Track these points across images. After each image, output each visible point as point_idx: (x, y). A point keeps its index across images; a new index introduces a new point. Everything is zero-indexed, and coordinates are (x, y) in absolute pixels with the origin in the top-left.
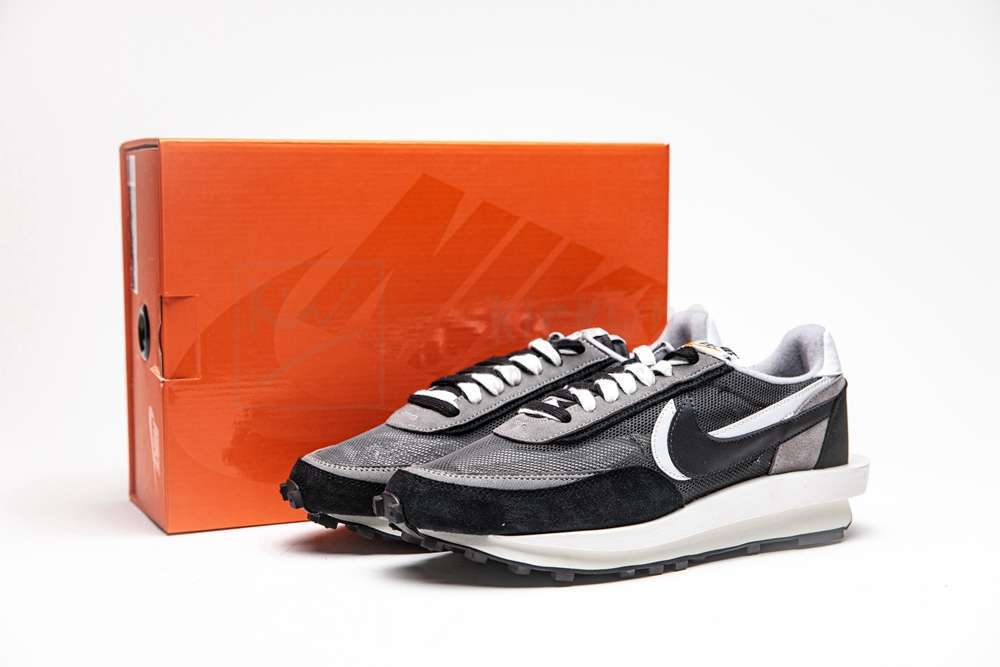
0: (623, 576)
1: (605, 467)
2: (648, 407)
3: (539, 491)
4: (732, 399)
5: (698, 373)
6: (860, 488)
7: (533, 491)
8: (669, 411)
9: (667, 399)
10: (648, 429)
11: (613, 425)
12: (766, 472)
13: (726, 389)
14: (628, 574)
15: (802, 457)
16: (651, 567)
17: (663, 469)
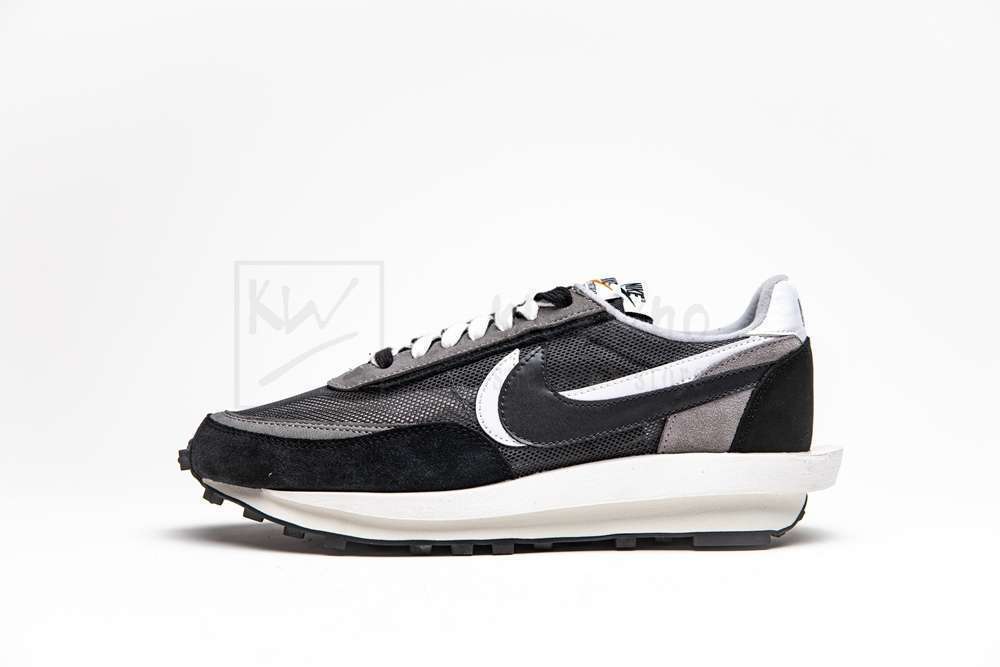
0: (412, 550)
4: (603, 354)
5: (564, 319)
7: (315, 442)
8: (511, 360)
9: (512, 349)
10: (477, 382)
11: (435, 373)
12: (652, 448)
13: (596, 342)
14: (420, 550)
15: (707, 434)
16: (453, 546)
17: (487, 431)
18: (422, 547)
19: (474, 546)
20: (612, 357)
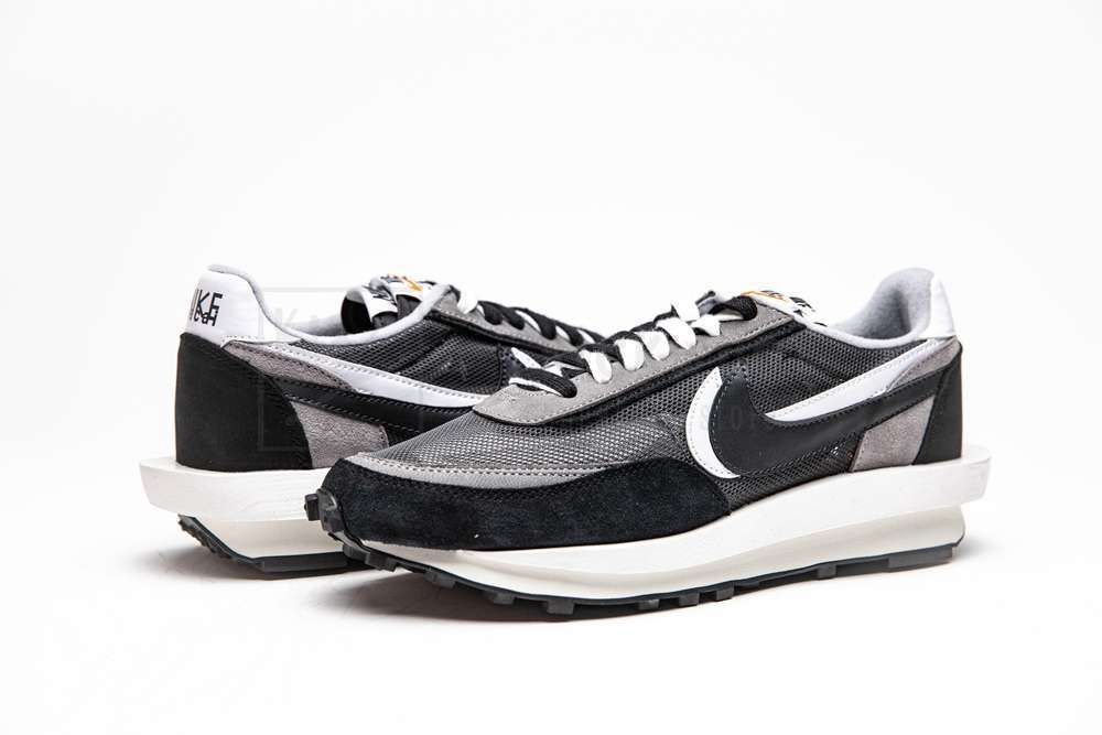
0: (641, 608)
1: (620, 458)
2: (685, 377)
3: (529, 490)
4: (802, 368)
5: (755, 332)
6: (976, 492)
8: (712, 383)
9: (711, 367)
10: (683, 408)
12: (846, 467)
13: (794, 354)
14: (649, 604)
15: (896, 448)
16: (682, 597)
17: (701, 463)
18: (650, 601)
19: (701, 595)
20: (809, 370)
